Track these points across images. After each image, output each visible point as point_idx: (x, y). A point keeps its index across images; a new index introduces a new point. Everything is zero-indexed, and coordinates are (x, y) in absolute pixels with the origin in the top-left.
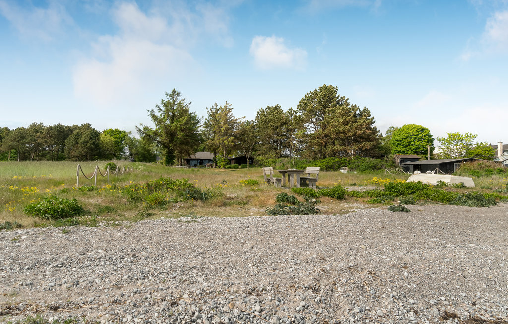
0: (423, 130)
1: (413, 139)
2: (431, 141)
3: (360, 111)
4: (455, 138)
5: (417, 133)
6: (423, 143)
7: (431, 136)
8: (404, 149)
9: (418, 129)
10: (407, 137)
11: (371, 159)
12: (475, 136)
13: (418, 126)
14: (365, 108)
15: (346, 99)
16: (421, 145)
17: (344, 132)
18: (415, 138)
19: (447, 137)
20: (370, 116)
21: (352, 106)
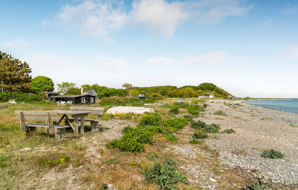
0: (49, 79)
1: (44, 83)
2: (53, 85)
3: (21, 63)
4: (65, 85)
5: (46, 81)
6: (49, 86)
7: (53, 83)
8: (38, 89)
9: (46, 79)
10: (41, 82)
11: (32, 94)
12: (75, 84)
13: (46, 77)
14: (25, 62)
15: (7, 55)
16: (48, 87)
17: (10, 76)
18: (45, 83)
19: (62, 84)
20: (29, 67)
21: (15, 59)
